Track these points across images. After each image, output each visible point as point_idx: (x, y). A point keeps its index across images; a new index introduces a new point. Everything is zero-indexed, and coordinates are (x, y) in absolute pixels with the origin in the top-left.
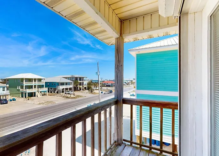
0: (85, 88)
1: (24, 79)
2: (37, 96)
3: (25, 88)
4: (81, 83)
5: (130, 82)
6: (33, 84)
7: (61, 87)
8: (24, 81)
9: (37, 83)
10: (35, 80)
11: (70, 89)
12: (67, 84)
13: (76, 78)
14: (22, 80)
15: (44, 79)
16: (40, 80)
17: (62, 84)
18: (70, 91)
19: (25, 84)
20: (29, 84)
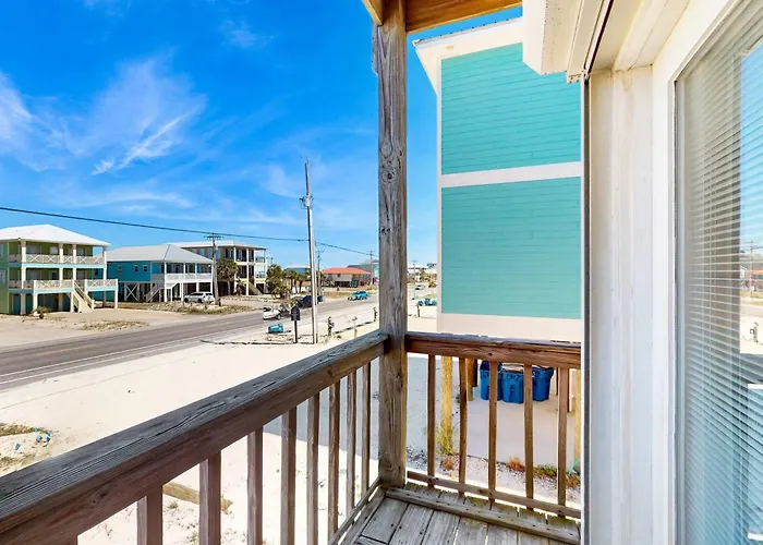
0: (260, 287)
1: (24, 243)
2: (76, 310)
3: (28, 279)
4: (245, 267)
5: (417, 274)
6: (61, 262)
7: (170, 280)
8: (24, 249)
9: (75, 262)
10: (68, 248)
11: (205, 287)
12: (191, 268)
13: (227, 250)
14: (15, 245)
15: (104, 248)
16: (86, 250)
17: (173, 269)
18: (204, 293)
19: (27, 261)
20: (43, 262)
